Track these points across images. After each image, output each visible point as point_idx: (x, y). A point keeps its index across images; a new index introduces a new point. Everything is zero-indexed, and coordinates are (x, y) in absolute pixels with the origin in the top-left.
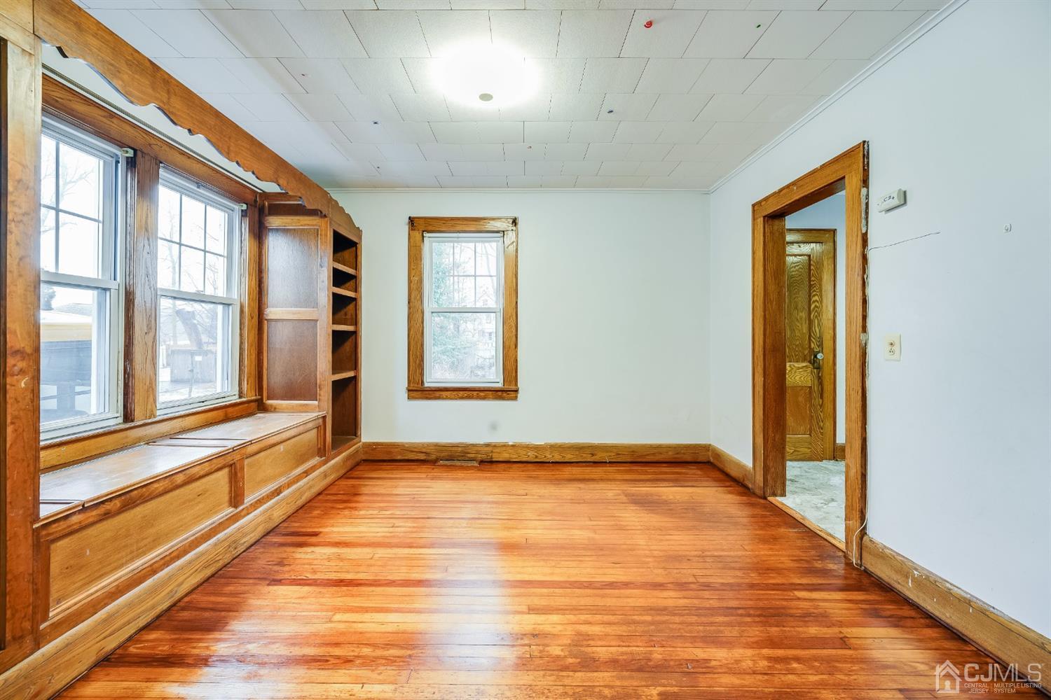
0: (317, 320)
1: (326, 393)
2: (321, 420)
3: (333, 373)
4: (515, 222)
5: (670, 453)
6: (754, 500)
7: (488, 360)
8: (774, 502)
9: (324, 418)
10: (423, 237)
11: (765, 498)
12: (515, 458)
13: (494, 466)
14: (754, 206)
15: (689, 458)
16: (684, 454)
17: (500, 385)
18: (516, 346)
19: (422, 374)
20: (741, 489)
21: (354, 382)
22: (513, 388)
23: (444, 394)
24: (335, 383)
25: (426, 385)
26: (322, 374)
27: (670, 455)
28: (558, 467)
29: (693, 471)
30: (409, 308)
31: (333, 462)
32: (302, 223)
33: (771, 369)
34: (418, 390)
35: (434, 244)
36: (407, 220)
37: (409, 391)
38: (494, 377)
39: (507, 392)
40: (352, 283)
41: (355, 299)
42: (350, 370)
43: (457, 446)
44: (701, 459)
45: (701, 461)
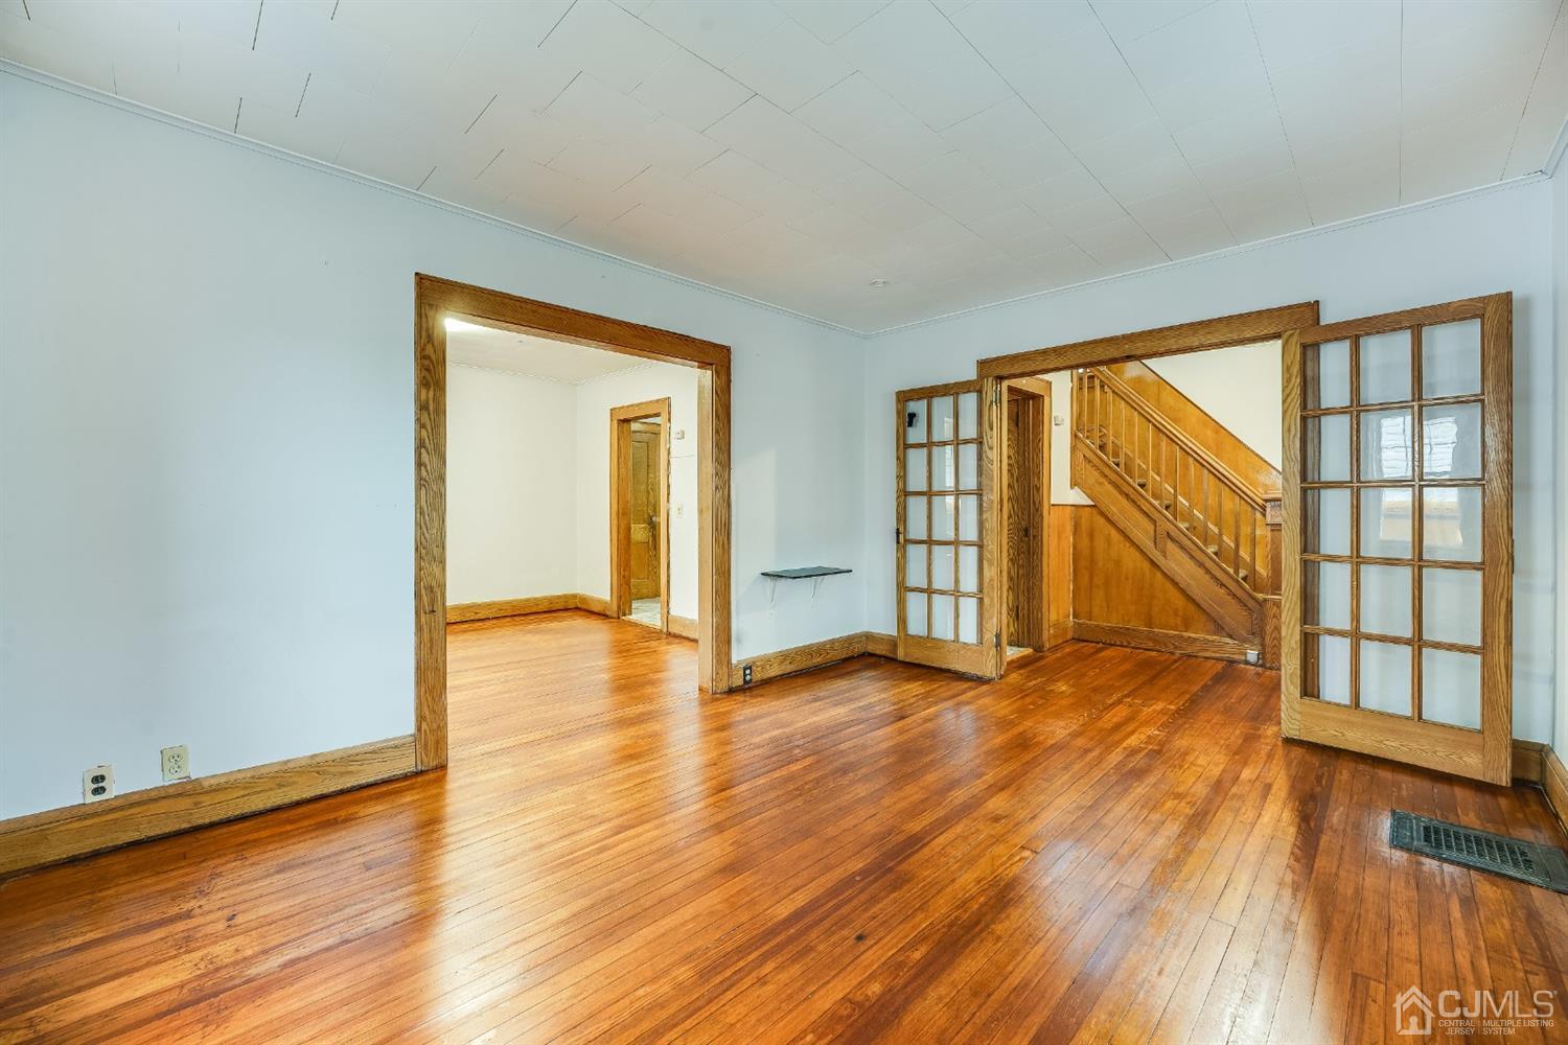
5: (545, 604)
6: (609, 623)
8: (628, 620)
11: (618, 618)
16: (557, 603)
20: (601, 619)
44: (570, 605)
45: (574, 607)
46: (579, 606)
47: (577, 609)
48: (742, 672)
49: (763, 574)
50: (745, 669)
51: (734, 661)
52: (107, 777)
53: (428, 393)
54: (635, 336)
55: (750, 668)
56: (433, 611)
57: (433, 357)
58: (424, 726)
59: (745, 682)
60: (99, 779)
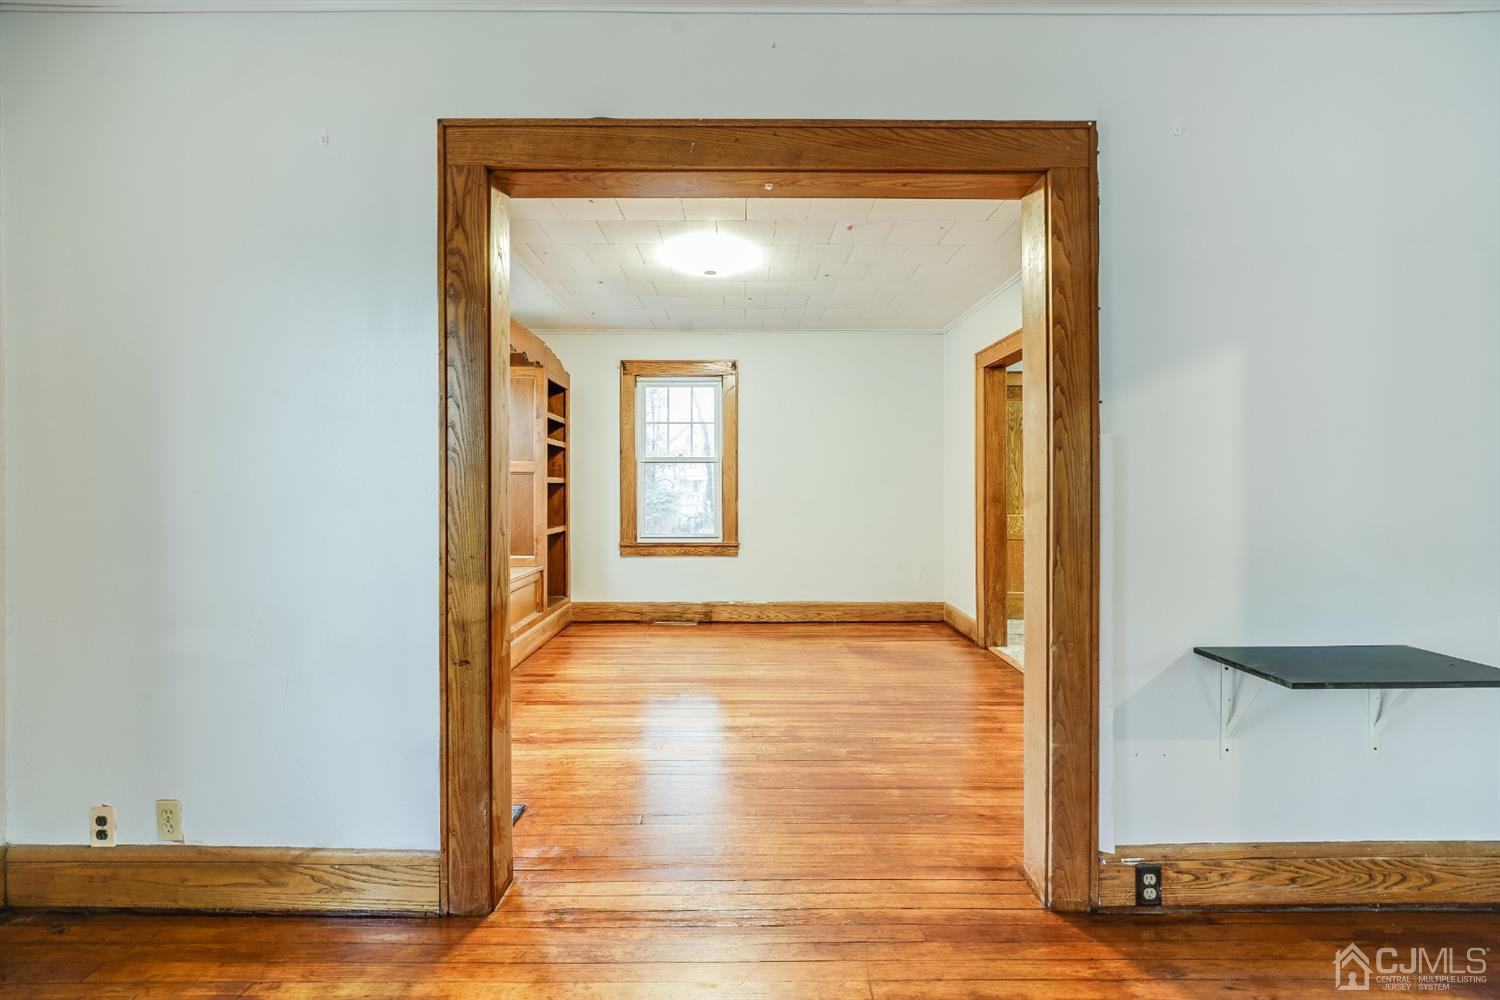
0: (532, 474)
1: (542, 547)
2: (539, 575)
3: (549, 527)
4: (734, 365)
5: (901, 612)
6: (975, 650)
7: (693, 520)
8: (996, 653)
9: (542, 571)
10: (636, 381)
11: (986, 648)
12: (736, 617)
13: (714, 626)
14: (977, 355)
15: (920, 616)
16: (917, 612)
17: (719, 541)
18: (736, 499)
19: (635, 528)
20: (966, 642)
21: (562, 538)
22: (733, 543)
23: (660, 550)
24: (549, 536)
25: (639, 541)
26: (539, 527)
27: (901, 615)
28: (782, 626)
29: (924, 627)
30: (621, 458)
31: (548, 619)
32: (518, 372)
33: (992, 521)
34: (632, 547)
35: (647, 389)
36: (619, 364)
37: (621, 546)
38: (712, 532)
39: (727, 547)
40: (560, 430)
41: (563, 449)
42: (559, 525)
43: (673, 605)
44: (934, 617)
45: (934, 620)
46: (945, 619)
47: (942, 622)
48: (1131, 878)
49: (1197, 651)
50: (1140, 871)
51: (1107, 844)
52: (109, 820)
53: (457, 310)
54: (840, 145)
55: (1157, 871)
56: (467, 662)
57: (465, 251)
58: (452, 844)
59: (1140, 899)
60: (101, 821)
